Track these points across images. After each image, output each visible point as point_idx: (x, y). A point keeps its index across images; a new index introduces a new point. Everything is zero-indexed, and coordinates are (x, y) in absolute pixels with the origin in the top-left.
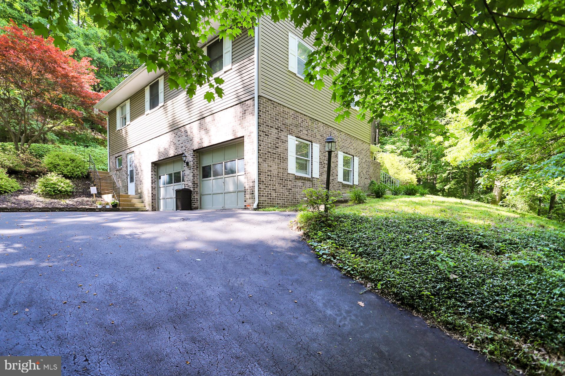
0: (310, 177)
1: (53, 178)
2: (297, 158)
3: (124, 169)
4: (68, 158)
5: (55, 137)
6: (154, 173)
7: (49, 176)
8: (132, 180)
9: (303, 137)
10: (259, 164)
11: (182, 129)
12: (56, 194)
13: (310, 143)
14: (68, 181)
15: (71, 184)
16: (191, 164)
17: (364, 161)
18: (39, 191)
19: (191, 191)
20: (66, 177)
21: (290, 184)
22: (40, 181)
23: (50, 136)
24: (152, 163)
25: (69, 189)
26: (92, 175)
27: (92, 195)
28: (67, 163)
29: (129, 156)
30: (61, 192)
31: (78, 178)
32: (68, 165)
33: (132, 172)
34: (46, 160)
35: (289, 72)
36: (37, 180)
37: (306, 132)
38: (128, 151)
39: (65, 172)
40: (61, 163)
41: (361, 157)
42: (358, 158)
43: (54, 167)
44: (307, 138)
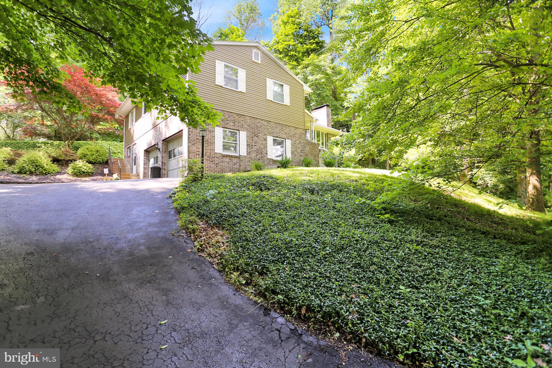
0: (238, 155)
1: (80, 164)
2: (223, 142)
3: (131, 156)
4: (94, 150)
5: (98, 136)
6: (145, 158)
7: (77, 162)
8: (135, 165)
9: (230, 127)
10: (189, 147)
11: (158, 126)
12: (81, 174)
13: (238, 132)
14: (90, 165)
15: (92, 167)
16: (161, 149)
17: (298, 142)
18: (70, 172)
19: (160, 168)
20: (90, 162)
21: (217, 161)
22: (71, 165)
23: (95, 135)
24: (145, 150)
25: (89, 171)
26: (109, 161)
27: (105, 175)
28: (93, 153)
29: (134, 147)
30: (84, 172)
31: (100, 163)
32: (93, 155)
33: (135, 157)
34: (80, 152)
35: (216, 85)
36: (70, 165)
37: (233, 124)
38: (134, 143)
39: (91, 159)
40: (89, 153)
41: (294, 139)
42: (290, 141)
43: (83, 157)
44: (234, 128)
